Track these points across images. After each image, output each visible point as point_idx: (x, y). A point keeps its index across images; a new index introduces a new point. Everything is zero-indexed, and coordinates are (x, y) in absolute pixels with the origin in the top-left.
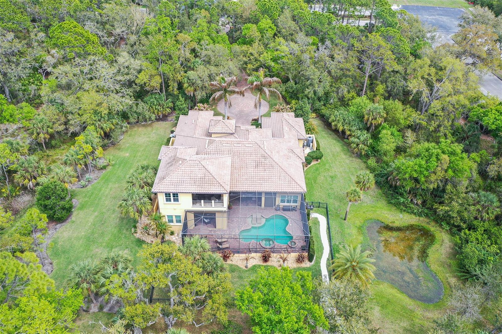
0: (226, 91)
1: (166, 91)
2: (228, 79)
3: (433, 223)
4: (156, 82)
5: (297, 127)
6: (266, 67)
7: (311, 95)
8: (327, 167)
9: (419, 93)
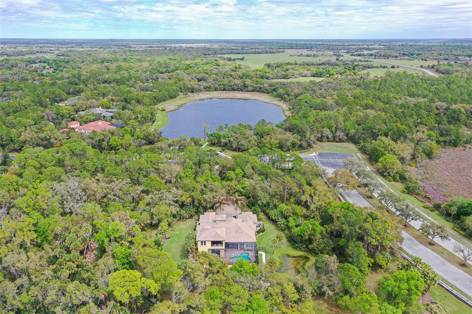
0: (221, 203)
1: (193, 204)
2: (222, 198)
3: (310, 254)
4: (189, 200)
5: (253, 218)
6: (239, 192)
7: (261, 204)
8: (267, 235)
9: (307, 201)
